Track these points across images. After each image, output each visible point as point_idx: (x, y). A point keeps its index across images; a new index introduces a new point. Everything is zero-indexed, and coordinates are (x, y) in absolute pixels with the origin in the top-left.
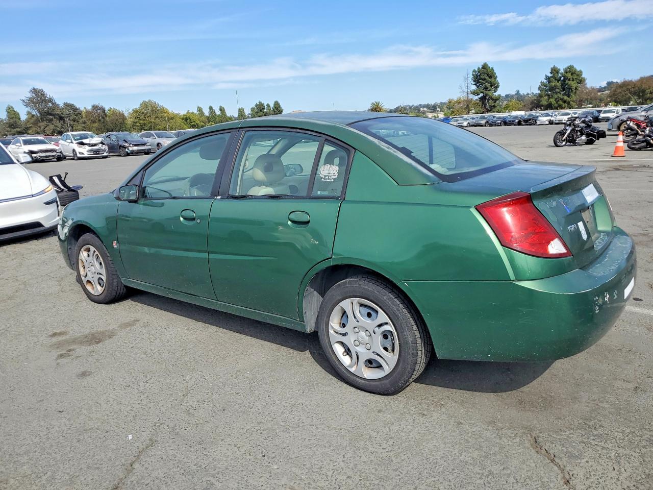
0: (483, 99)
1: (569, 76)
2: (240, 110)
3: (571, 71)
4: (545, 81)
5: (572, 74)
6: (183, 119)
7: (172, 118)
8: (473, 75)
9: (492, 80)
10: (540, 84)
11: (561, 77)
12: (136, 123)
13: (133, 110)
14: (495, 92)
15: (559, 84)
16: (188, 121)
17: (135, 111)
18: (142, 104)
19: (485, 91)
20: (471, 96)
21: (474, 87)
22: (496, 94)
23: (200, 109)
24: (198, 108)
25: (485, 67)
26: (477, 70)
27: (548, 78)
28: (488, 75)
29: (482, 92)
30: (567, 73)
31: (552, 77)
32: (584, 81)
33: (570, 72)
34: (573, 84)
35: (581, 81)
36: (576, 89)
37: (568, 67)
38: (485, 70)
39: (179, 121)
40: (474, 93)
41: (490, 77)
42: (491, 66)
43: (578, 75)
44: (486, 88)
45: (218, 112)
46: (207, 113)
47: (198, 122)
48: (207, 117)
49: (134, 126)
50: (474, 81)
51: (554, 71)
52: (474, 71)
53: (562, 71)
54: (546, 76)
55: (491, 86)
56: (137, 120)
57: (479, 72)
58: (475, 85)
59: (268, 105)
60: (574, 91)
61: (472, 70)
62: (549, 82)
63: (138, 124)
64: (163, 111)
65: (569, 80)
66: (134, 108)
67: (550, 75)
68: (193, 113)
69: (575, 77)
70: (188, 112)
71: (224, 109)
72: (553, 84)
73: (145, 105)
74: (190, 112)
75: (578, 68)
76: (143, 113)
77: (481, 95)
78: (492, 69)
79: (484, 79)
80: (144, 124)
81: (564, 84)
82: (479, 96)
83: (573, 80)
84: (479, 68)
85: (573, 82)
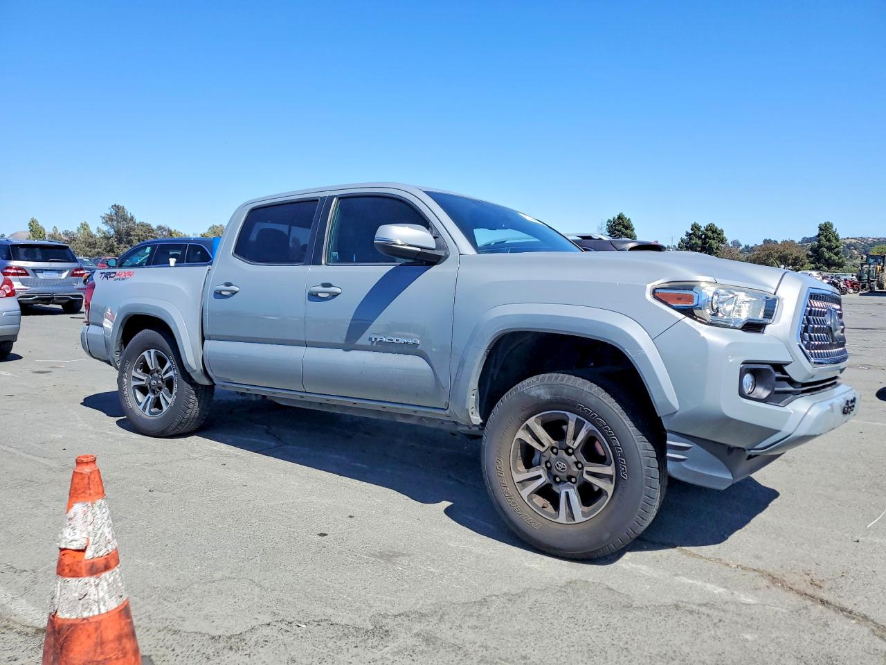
1: (710, 233)
3: (711, 228)
4: (686, 238)
5: (713, 232)
8: (607, 225)
9: (628, 232)
11: (702, 235)
15: (700, 242)
18: (211, 228)
25: (620, 217)
26: (612, 220)
27: (688, 234)
28: (624, 226)
30: (707, 230)
31: (692, 234)
32: (725, 240)
33: (710, 230)
34: (714, 243)
35: (723, 241)
36: (717, 248)
37: (709, 225)
38: (621, 221)
41: (627, 228)
42: (627, 215)
43: (719, 234)
50: (609, 232)
51: (695, 227)
52: (609, 221)
53: (703, 229)
57: (614, 223)
58: (609, 236)
60: (715, 251)
61: (607, 220)
62: (690, 239)
65: (710, 239)
67: (691, 232)
69: (715, 235)
72: (694, 242)
73: (214, 229)
75: (719, 226)
78: (629, 220)
79: (619, 230)
81: (704, 243)
83: (714, 239)
84: (614, 219)
85: (713, 242)
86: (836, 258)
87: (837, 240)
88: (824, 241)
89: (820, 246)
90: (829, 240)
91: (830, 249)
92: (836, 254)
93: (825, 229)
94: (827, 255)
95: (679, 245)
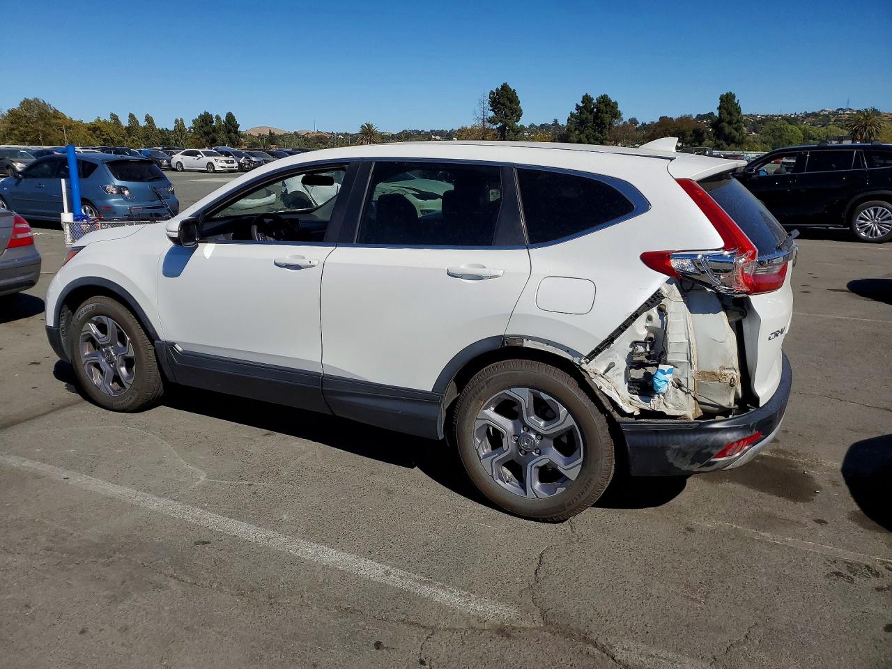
0: (502, 129)
1: (602, 107)
2: (177, 121)
3: (604, 100)
4: (576, 112)
5: (606, 105)
6: (89, 129)
7: (72, 126)
8: (490, 97)
9: (514, 106)
10: (569, 115)
11: (593, 109)
12: (14, 129)
13: (9, 111)
14: (517, 122)
15: (591, 117)
16: (98, 132)
17: (12, 113)
18: (22, 103)
19: (504, 120)
20: (488, 125)
21: (491, 114)
22: (518, 124)
23: (114, 117)
24: (112, 115)
25: (505, 88)
26: (495, 91)
27: (578, 107)
28: (508, 99)
29: (501, 121)
30: (600, 103)
31: (583, 107)
32: (620, 115)
33: (603, 102)
34: (607, 118)
35: (617, 115)
36: (610, 124)
37: (602, 97)
38: (504, 93)
39: (83, 132)
40: (491, 121)
41: (511, 102)
42: (512, 87)
43: (613, 107)
44: (506, 115)
45: (142, 123)
46: (125, 123)
47: (113, 135)
48: (126, 128)
49: (11, 133)
50: (491, 106)
51: (586, 99)
52: (492, 93)
53: (595, 101)
54: (577, 105)
55: (512, 113)
56: (15, 126)
57: (497, 94)
58: (493, 110)
59: (218, 118)
60: (608, 127)
61: (489, 91)
62: (581, 113)
63: (16, 132)
64: (56, 115)
65: (603, 113)
66: (10, 108)
67: (581, 105)
68: (105, 122)
69: (609, 109)
70: (99, 120)
71: (152, 119)
72: (585, 116)
73: (26, 104)
74: (102, 119)
75: (613, 98)
76: (25, 116)
77: (500, 124)
78: (514, 91)
79: (503, 104)
80: (27, 133)
81: (596, 117)
82: (498, 126)
83: (607, 113)
84: (497, 89)
85: (606, 116)
86: (737, 134)
87: (739, 112)
88: (725, 116)
89: (720, 120)
90: (730, 114)
91: (730, 123)
92: (736, 129)
93: (728, 102)
94: (727, 129)
95: (568, 120)
